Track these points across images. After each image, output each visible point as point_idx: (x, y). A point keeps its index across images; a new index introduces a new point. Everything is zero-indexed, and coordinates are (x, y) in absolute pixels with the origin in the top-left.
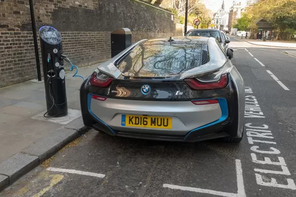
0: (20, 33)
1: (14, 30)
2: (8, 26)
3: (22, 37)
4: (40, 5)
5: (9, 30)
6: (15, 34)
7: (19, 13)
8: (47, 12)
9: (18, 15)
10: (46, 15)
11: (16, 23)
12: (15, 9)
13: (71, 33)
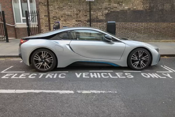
0: (86, 24)
1: (83, 22)
2: (81, 21)
3: (87, 25)
4: (99, 12)
5: (81, 22)
6: (84, 23)
7: (87, 16)
8: (103, 14)
9: (86, 17)
10: (102, 16)
11: (85, 20)
12: (85, 14)
13: (119, 24)
